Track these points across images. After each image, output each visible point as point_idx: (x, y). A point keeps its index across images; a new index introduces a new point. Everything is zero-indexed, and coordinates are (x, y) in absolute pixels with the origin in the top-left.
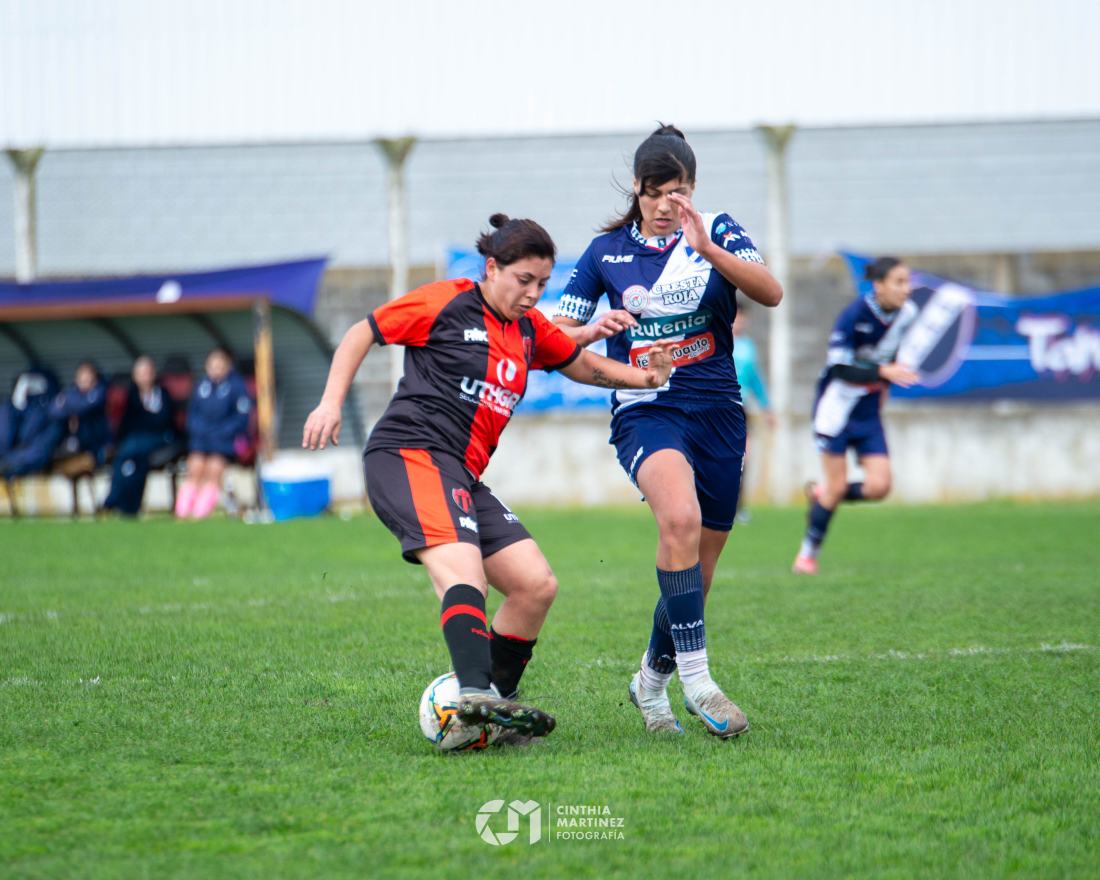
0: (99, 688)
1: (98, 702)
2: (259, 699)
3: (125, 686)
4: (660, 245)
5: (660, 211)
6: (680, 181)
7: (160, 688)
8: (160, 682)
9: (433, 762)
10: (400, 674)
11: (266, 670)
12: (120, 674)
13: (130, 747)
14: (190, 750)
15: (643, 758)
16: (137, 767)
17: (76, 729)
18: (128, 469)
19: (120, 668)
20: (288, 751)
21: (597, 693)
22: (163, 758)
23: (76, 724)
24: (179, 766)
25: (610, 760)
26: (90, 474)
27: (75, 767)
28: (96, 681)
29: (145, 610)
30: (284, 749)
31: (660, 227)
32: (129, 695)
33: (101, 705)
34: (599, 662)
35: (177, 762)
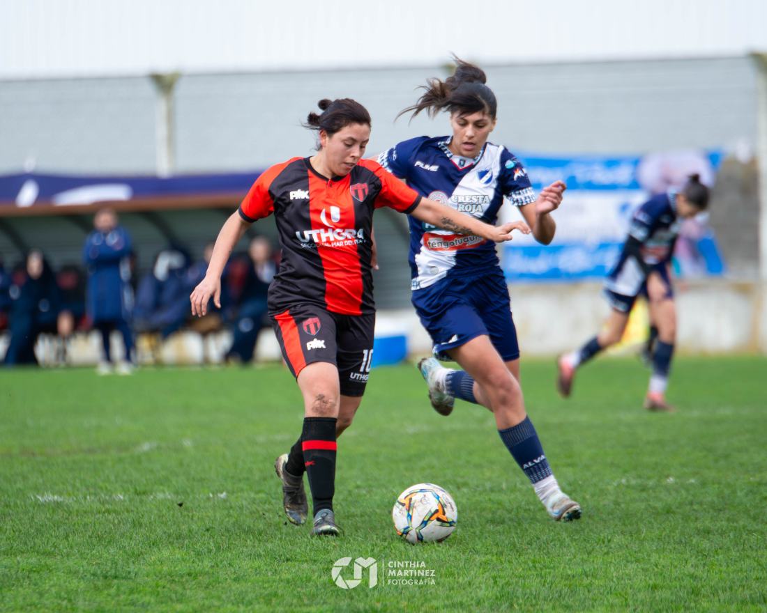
0: (225, 501)
1: (225, 512)
2: (353, 510)
3: (246, 500)
4: (460, 163)
5: (467, 136)
6: (484, 114)
7: (273, 501)
8: (273, 496)
9: (492, 561)
10: (465, 490)
11: (358, 487)
12: (242, 490)
13: (250, 548)
14: (298, 550)
15: (660, 558)
16: (257, 563)
17: (208, 534)
18: (245, 326)
19: (241, 485)
20: (375, 551)
21: (623, 506)
22: (277, 557)
23: (208, 530)
24: (290, 563)
25: (633, 559)
26: (215, 331)
27: (207, 564)
28: (223, 495)
29: (261, 439)
30: (372, 550)
31: (467, 150)
32: (249, 507)
33: (227, 515)
34: (624, 481)
35: (288, 560)
